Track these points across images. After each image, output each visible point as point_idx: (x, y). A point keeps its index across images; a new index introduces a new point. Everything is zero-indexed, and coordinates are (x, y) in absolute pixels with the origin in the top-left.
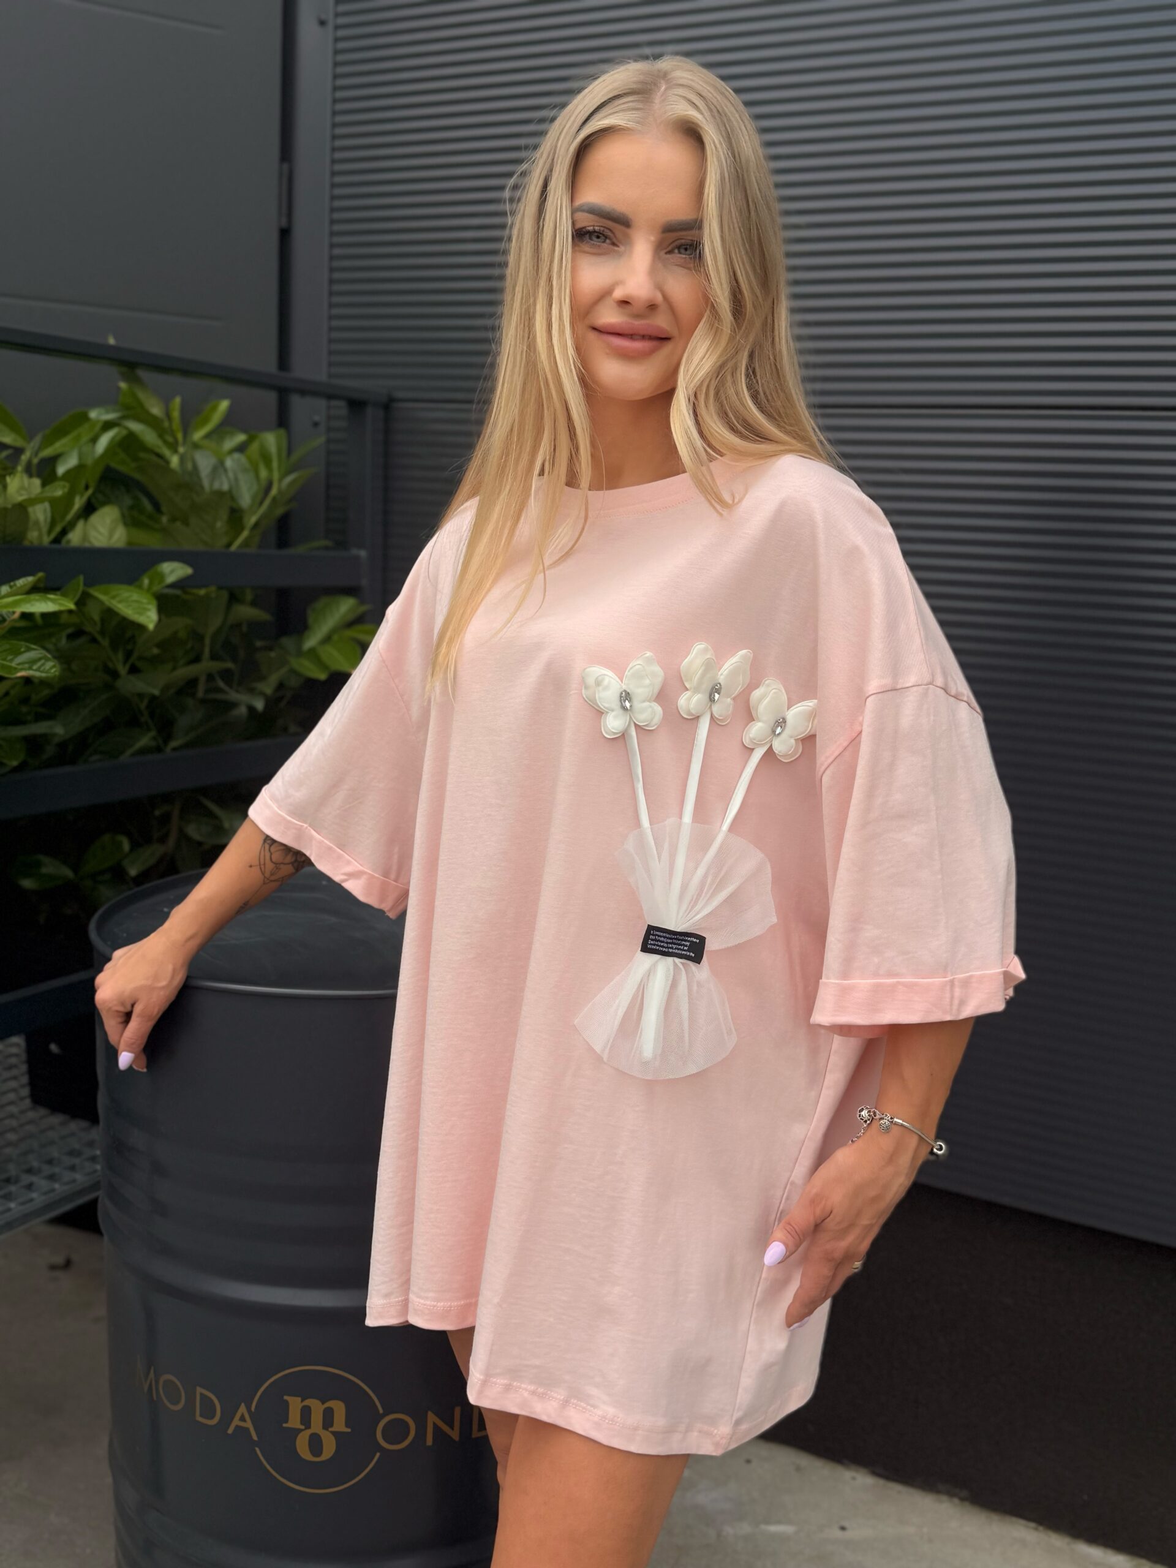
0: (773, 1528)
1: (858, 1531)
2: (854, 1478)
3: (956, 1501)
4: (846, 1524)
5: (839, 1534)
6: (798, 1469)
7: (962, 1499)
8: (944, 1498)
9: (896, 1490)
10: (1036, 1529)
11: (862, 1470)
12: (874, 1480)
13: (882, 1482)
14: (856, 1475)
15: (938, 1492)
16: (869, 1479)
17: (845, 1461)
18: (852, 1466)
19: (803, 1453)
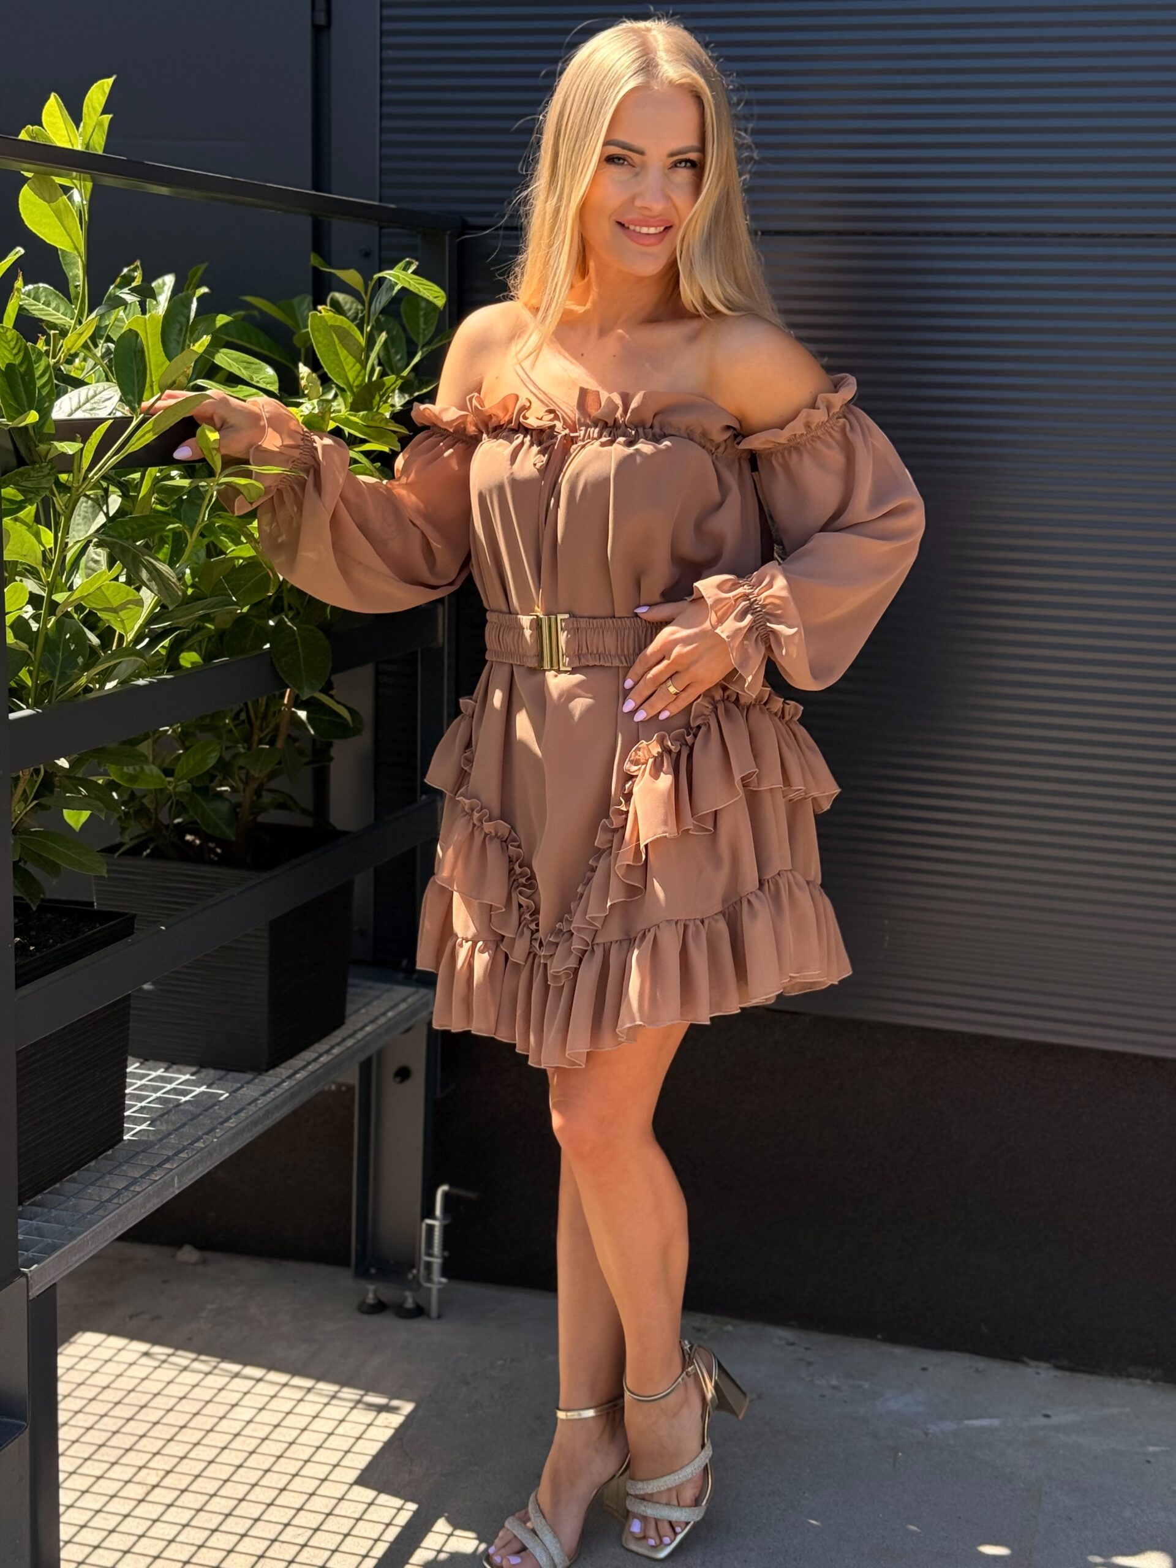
0: (976, 1423)
1: (1063, 1417)
2: (1038, 1373)
3: (1149, 1382)
4: (1048, 1412)
5: (1045, 1421)
8: (1137, 1381)
9: (1082, 1379)
11: (1046, 1365)
12: (1059, 1373)
13: (1067, 1374)
14: (1040, 1371)
15: (1129, 1376)
16: (1054, 1373)
17: (1025, 1359)
18: (1033, 1363)
19: (977, 1357)
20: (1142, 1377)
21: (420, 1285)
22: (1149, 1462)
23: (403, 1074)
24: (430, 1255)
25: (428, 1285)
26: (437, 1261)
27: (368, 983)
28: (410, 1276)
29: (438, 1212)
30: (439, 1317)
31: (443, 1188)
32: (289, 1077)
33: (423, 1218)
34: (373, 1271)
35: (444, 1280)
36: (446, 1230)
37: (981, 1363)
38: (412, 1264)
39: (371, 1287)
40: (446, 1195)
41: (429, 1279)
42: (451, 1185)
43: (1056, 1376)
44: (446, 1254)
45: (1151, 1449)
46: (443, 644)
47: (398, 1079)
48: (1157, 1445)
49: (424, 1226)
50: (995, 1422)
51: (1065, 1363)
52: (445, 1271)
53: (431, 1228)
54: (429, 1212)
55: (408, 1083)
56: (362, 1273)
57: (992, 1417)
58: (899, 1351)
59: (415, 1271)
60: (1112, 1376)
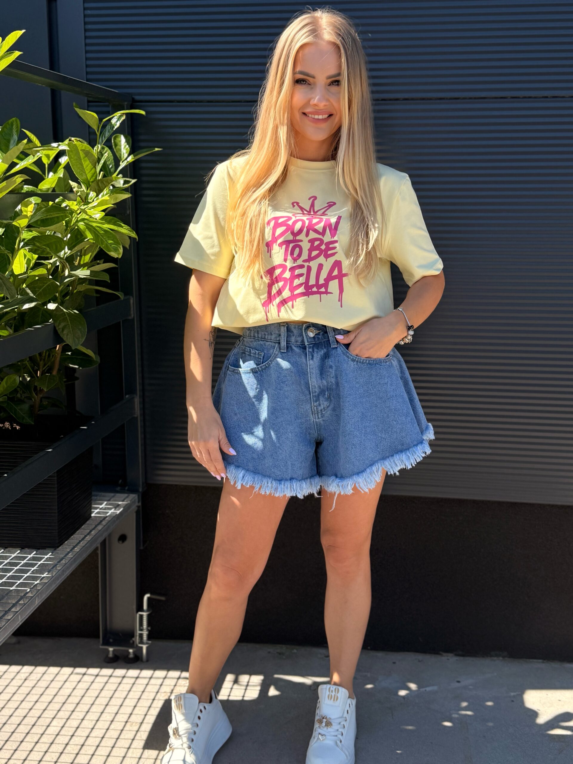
0: (428, 689)
1: (467, 681)
2: (448, 659)
3: (501, 658)
4: (458, 680)
5: (458, 684)
6: (419, 661)
7: (504, 657)
8: (495, 658)
9: (470, 660)
10: (543, 662)
11: (450, 655)
12: (458, 658)
13: (462, 658)
14: (449, 658)
15: (491, 656)
16: (456, 658)
17: (441, 653)
18: (444, 654)
19: (418, 654)
20: (497, 656)
21: (137, 645)
22: (513, 701)
23: (123, 538)
24: (141, 630)
25: (140, 645)
26: (145, 633)
27: (103, 494)
28: (131, 641)
29: (145, 607)
30: (147, 661)
31: (147, 595)
32: (71, 550)
33: (137, 612)
34: (111, 640)
35: (150, 642)
36: (149, 616)
37: (420, 656)
38: (132, 635)
39: (111, 649)
40: (149, 599)
41: (142, 642)
42: (151, 594)
43: (457, 660)
44: (149, 628)
45: (512, 694)
46: (134, 317)
47: (121, 542)
48: (515, 692)
49: (138, 615)
50: (435, 688)
51: (460, 653)
52: (149, 637)
53: (141, 617)
54: (140, 608)
55: (126, 543)
56: (106, 643)
57: (433, 685)
58: (380, 654)
59: (134, 639)
60: (483, 657)
